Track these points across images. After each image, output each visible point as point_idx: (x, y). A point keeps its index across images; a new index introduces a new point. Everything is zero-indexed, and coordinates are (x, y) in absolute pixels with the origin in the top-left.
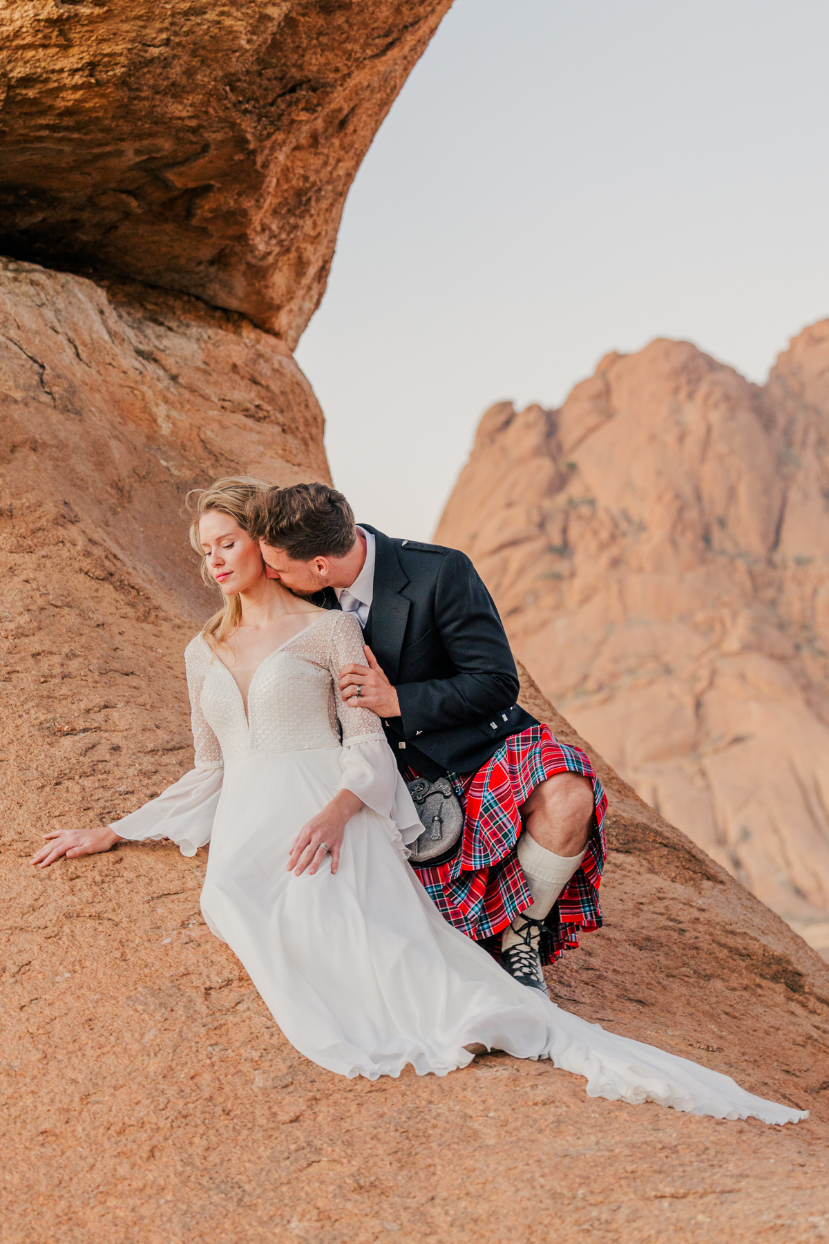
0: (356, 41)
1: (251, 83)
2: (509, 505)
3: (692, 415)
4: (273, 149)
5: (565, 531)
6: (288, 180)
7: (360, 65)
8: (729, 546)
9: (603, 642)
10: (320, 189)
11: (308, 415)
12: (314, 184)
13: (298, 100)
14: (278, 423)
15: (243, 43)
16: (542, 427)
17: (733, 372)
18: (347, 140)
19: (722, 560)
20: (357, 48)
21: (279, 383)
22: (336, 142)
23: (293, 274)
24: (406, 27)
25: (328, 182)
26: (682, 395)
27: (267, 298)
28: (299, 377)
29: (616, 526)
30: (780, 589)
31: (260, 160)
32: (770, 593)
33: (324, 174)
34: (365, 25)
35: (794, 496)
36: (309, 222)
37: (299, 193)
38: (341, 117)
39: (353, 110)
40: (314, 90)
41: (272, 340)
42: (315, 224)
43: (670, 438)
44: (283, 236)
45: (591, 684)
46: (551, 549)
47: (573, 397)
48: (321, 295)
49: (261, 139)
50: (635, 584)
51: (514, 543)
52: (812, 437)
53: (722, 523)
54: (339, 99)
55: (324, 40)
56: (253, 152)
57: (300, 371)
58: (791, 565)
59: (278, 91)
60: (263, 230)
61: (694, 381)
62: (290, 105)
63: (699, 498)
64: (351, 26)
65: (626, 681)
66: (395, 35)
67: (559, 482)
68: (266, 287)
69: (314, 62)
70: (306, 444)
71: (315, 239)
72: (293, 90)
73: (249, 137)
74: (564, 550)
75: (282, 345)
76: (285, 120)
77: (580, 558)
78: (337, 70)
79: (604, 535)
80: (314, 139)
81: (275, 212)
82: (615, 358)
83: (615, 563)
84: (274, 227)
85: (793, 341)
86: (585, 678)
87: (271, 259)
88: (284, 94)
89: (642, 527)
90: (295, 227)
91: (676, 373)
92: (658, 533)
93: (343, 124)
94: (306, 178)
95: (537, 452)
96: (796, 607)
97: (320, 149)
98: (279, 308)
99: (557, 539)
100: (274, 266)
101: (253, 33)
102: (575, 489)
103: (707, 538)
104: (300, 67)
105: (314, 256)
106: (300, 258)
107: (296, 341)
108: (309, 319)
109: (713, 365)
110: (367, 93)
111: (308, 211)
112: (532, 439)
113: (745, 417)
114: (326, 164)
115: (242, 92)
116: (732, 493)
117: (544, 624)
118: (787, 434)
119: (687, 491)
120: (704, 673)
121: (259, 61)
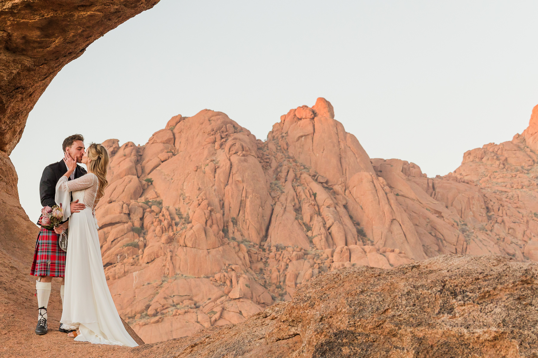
0: (36, 77)
1: (6, 87)
2: (110, 202)
3: (222, 157)
4: (10, 103)
5: (142, 219)
6: (13, 110)
7: (37, 82)
8: (237, 235)
9: (160, 286)
10: (22, 112)
11: (13, 178)
12: (21, 111)
13: (19, 92)
14: (5, 182)
15: (5, 79)
16: (133, 158)
17: (249, 134)
18: (32, 99)
19: (233, 244)
20: (37, 78)
21: (5, 168)
22: (28, 100)
23: (12, 135)
24: (51, 73)
25: (25, 110)
26: (217, 145)
27: (3, 142)
28: (11, 166)
29: (173, 219)
30: (266, 263)
31: (6, 106)
32: (260, 265)
33: (24, 108)
34: (39, 73)
35: (278, 209)
36: (18, 121)
37: (16, 113)
38: (30, 93)
39: (34, 92)
40: (23, 89)
41: (4, 153)
42: (20, 121)
43: (208, 170)
44: (10, 125)
45: (150, 311)
46: (133, 229)
47: (153, 140)
48: (20, 139)
49: (7, 101)
50: (181, 253)
51: (111, 224)
52: (291, 175)
53: (235, 222)
54: (31, 90)
55: (27, 77)
56: (5, 104)
57: (12, 163)
58: (274, 249)
59: (13, 89)
60: (5, 123)
61: (224, 138)
62: (16, 93)
63: (223, 206)
64: (35, 74)
65: (171, 310)
66: (47, 75)
67: (141, 191)
68: (4, 138)
69: (24, 82)
70: (12, 187)
71: (19, 125)
72: (17, 89)
73: (4, 101)
74: (141, 231)
75: (6, 154)
76: (15, 96)
77: (149, 236)
78: (30, 84)
79: (165, 223)
80: (22, 99)
81: (9, 118)
82: (180, 119)
83: (170, 240)
84: (8, 122)
85: (284, 118)
86: (148, 307)
87: (6, 131)
88: (15, 90)
89: (188, 221)
90: (14, 122)
91: (214, 132)
92: (197, 225)
93: (31, 95)
94: (19, 109)
95: (129, 172)
96: (275, 274)
97: (24, 102)
98: (7, 144)
99: (137, 224)
100: (7, 133)
101: (8, 76)
102: (150, 195)
103: (225, 231)
104: (20, 83)
105: (18, 129)
106: (15, 130)
107: (11, 152)
108: (15, 146)
109: (236, 128)
110: (39, 88)
111: (18, 118)
112: (127, 164)
113: (253, 160)
114: (25, 105)
115: (3, 90)
116: (242, 204)
117: (125, 273)
118: (277, 172)
119: (216, 201)
120: (218, 309)
121: (9, 82)
